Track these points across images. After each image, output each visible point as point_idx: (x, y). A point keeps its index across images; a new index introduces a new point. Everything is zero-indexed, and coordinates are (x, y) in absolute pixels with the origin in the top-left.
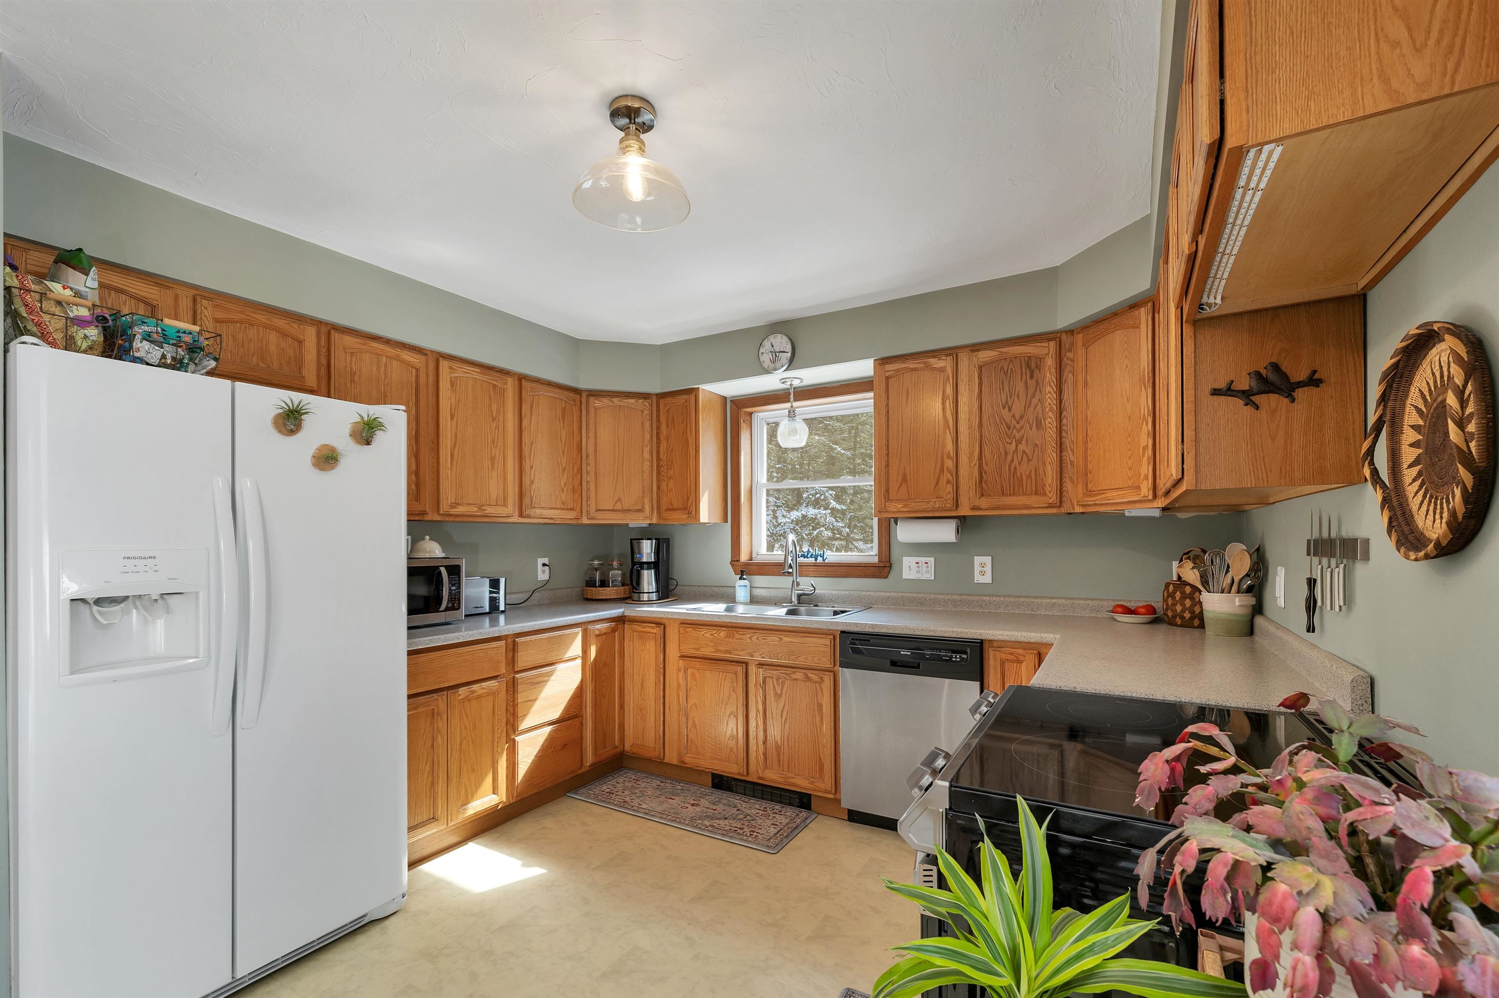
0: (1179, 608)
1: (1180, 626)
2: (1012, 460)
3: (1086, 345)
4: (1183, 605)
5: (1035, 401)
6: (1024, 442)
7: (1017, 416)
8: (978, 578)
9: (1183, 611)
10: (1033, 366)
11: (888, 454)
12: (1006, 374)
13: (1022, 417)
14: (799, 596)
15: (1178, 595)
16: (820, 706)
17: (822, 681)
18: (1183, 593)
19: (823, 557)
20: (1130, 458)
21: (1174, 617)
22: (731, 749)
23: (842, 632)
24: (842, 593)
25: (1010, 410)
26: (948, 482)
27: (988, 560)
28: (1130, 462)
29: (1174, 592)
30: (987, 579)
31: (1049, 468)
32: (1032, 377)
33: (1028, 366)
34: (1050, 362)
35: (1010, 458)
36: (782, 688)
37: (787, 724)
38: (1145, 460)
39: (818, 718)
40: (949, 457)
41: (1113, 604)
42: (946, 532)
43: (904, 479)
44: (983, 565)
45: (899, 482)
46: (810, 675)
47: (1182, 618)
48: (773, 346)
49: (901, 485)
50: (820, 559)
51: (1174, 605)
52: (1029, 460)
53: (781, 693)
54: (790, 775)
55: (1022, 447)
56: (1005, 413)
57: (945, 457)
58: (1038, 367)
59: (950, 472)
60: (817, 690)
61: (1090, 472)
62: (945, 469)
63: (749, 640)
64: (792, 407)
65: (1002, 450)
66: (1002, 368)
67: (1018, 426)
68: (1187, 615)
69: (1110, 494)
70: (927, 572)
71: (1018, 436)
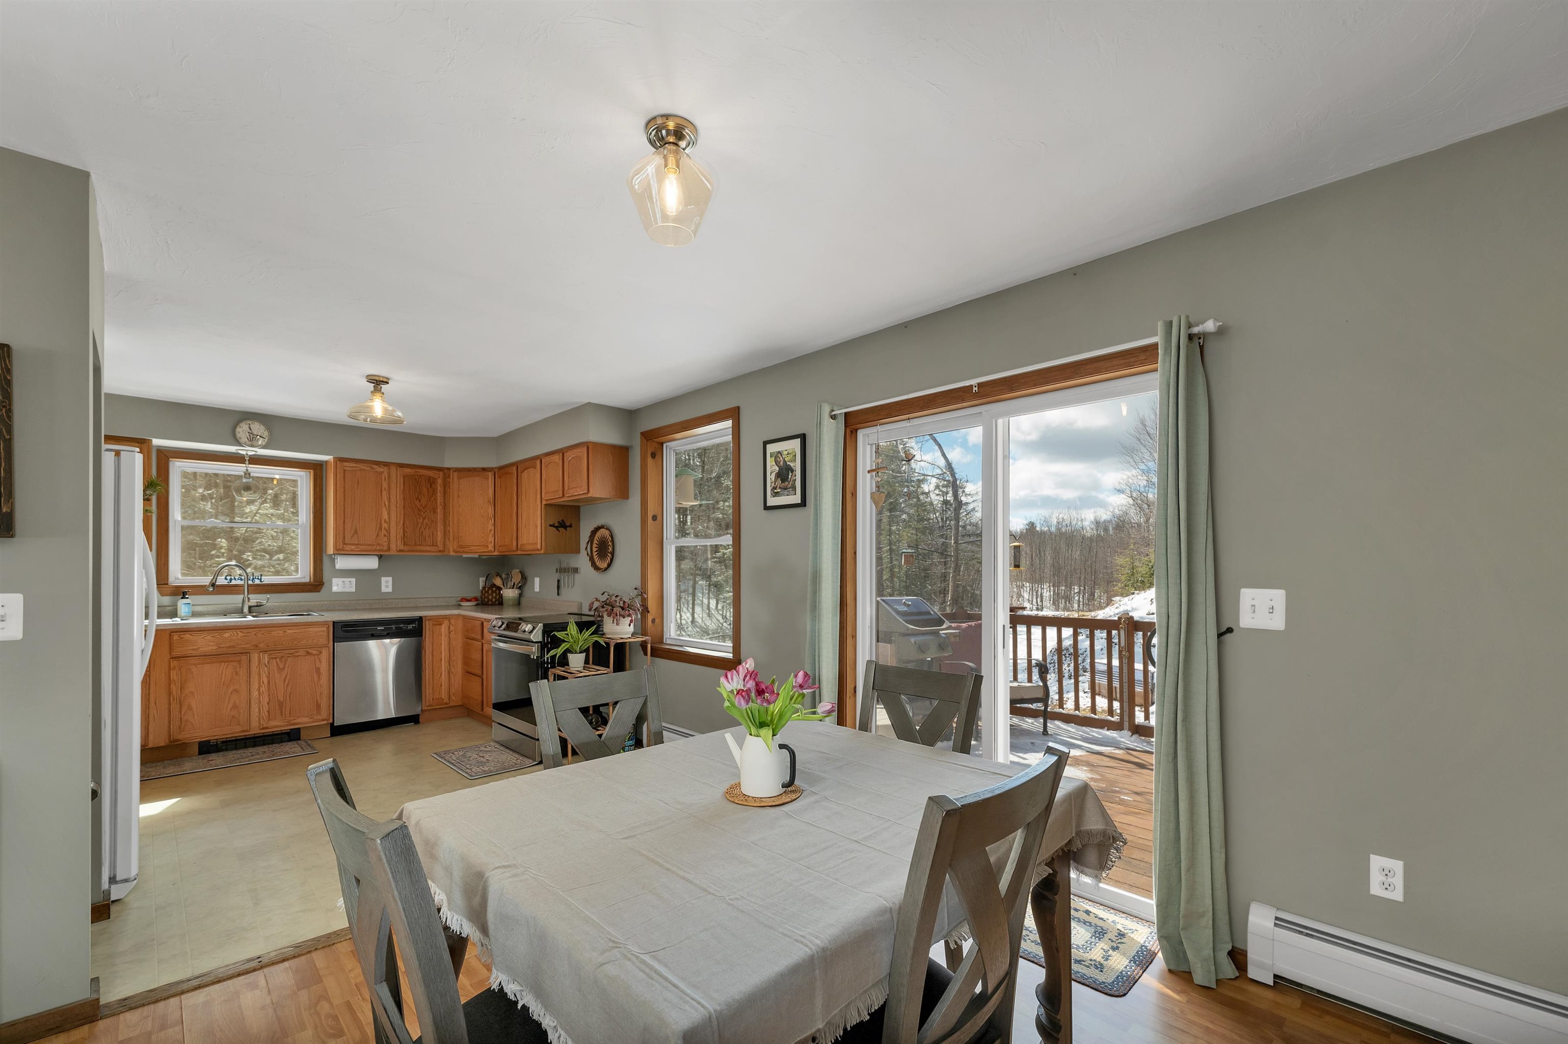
0: (490, 597)
1: (491, 605)
2: (421, 528)
3: (459, 478)
4: (492, 596)
5: (433, 499)
6: (427, 519)
7: (424, 505)
8: (384, 589)
9: (492, 598)
10: (432, 482)
11: (344, 516)
12: (418, 483)
13: (426, 506)
14: (250, 607)
15: (490, 592)
16: (318, 670)
17: (321, 652)
18: (492, 591)
19: (261, 579)
20: (483, 533)
21: (488, 601)
22: (233, 717)
23: (334, 622)
24: (282, 604)
25: (420, 502)
26: (385, 535)
27: (390, 579)
28: (483, 535)
29: (488, 591)
30: (390, 590)
31: (439, 533)
32: (431, 487)
33: (429, 481)
34: (440, 481)
35: (419, 526)
36: (285, 664)
37: (289, 687)
38: (491, 535)
39: (316, 677)
40: (385, 522)
41: (460, 598)
42: (371, 563)
43: (356, 532)
44: (387, 582)
45: (352, 533)
46: (310, 651)
47: (492, 601)
48: (250, 429)
49: (353, 535)
50: (257, 582)
51: (488, 596)
52: (429, 528)
53: (284, 667)
54: (292, 719)
55: (426, 521)
56: (417, 503)
57: (383, 522)
58: (434, 483)
59: (386, 531)
60: (315, 660)
61: (461, 537)
62: (383, 528)
63: (254, 636)
64: (247, 470)
65: (416, 522)
66: (416, 479)
67: (424, 510)
68: (494, 600)
69: (472, 548)
70: (350, 587)
71: (424, 515)
